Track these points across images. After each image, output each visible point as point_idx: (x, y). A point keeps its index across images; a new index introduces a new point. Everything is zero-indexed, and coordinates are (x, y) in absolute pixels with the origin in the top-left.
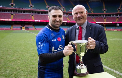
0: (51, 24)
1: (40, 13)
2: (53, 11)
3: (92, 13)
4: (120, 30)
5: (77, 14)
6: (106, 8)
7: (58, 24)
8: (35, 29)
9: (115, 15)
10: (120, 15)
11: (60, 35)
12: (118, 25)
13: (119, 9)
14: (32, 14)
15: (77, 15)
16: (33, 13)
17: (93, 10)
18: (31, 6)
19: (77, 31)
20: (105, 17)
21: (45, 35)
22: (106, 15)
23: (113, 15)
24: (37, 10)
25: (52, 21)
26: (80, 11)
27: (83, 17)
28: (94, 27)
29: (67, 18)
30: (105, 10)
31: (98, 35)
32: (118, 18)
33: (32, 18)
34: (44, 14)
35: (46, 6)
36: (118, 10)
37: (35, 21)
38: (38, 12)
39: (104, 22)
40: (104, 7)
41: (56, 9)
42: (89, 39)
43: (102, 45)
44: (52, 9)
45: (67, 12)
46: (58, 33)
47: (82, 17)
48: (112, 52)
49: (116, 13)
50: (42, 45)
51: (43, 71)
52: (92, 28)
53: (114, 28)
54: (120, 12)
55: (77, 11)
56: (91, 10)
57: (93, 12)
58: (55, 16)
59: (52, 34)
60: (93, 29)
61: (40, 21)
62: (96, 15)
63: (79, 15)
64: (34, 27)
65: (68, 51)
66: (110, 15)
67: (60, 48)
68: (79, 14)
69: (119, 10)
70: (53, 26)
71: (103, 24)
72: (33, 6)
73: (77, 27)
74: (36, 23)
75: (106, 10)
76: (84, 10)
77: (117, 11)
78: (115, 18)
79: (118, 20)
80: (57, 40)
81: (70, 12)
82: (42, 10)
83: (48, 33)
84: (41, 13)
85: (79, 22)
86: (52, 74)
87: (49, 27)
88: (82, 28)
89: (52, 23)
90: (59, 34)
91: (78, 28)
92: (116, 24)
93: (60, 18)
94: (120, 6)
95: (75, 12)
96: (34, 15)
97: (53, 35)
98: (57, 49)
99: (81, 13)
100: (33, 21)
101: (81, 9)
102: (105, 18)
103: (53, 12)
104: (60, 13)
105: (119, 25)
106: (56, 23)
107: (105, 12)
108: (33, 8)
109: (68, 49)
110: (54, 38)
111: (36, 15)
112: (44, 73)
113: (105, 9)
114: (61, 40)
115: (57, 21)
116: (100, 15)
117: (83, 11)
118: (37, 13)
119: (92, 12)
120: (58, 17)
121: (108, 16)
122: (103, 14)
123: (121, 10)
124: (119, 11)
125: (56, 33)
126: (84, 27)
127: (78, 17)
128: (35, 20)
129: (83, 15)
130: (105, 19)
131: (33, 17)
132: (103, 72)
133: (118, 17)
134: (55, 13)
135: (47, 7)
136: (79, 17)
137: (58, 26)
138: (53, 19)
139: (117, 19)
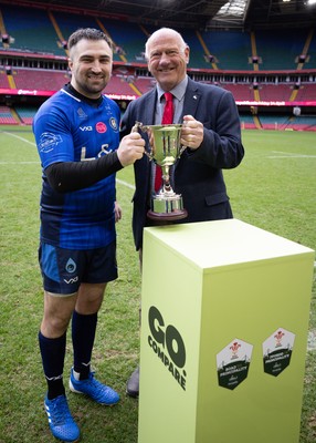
0: (77, 82)
1: (36, 66)
2: (83, 43)
3: (215, 68)
4: (305, 129)
5: (158, 54)
6: (259, 55)
7: (96, 83)
8: (18, 121)
9: (288, 80)
10: (305, 77)
11: (103, 117)
12: (297, 110)
13: (303, 57)
14: (8, 68)
15: (160, 58)
16: (10, 64)
17: (217, 61)
18: (6, 41)
19: (160, 106)
20: (255, 84)
21: (61, 111)
22: (261, 78)
23: (282, 77)
24: (26, 55)
25: (81, 73)
26: (166, 46)
27: (175, 66)
28: (205, 95)
29: (131, 85)
30: (255, 62)
31: (218, 115)
32: (297, 87)
33: (7, 82)
34: (51, 67)
35: (59, 40)
36: (297, 61)
37: (20, 92)
38: (29, 62)
39: (253, 100)
40: (254, 51)
41: (92, 38)
42: (188, 119)
43: (225, 141)
44: (81, 37)
45: (130, 64)
46: (96, 110)
47: (172, 66)
48: (273, 193)
49: (293, 71)
50: (55, 139)
51: (56, 219)
52: (200, 98)
53: (284, 120)
54: (303, 68)
55: (159, 47)
56: (211, 60)
57: (217, 64)
58: (88, 59)
59: (80, 111)
60: (204, 101)
61: (35, 93)
62: (229, 77)
63: (164, 59)
64: (15, 116)
65: (129, 148)
66: (271, 78)
67: (103, 154)
68: (164, 55)
69: (302, 61)
70: (84, 87)
71: (249, 106)
72: (12, 40)
73: (160, 94)
74: (22, 99)
75: (260, 61)
76: (179, 46)
77: (295, 66)
78: (287, 87)
79: (298, 94)
80: (94, 128)
81: (141, 65)
82: (44, 55)
83: (67, 107)
84: (41, 67)
85: (163, 79)
86: (82, 229)
87: (71, 90)
88: (173, 97)
89: (80, 81)
90: (100, 113)
91: (163, 97)
92: (292, 107)
93: (103, 66)
94: (306, 49)
95: (154, 50)
96: (15, 73)
97: (82, 115)
98: (96, 156)
99: (169, 52)
100: (14, 93)
101: (170, 40)
102: (256, 88)
103: (82, 47)
104: (102, 48)
105: (302, 113)
106: (91, 80)
107: (256, 66)
108: (12, 46)
109: (129, 144)
110: (85, 123)
111: (21, 71)
112: (59, 224)
113: (255, 58)
114: (105, 129)
115: (94, 73)
116: (240, 78)
117: (176, 46)
118: (26, 65)
119: (214, 66)
120: (97, 62)
121: (266, 83)
122: (250, 72)
123: (307, 61)
124: (301, 65)
125: (91, 111)
126: (180, 93)
127: (162, 65)
128: (18, 89)
129: (177, 58)
130: (256, 92)
131: (10, 78)
132: (231, 217)
133: (298, 84)
134: (89, 48)
135: (60, 46)
136: (165, 66)
137: (97, 87)
138: (84, 66)
139: (296, 92)
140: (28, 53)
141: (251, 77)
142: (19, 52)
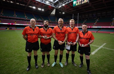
1: (21, 20)
14: (15, 20)
18: (15, 16)
35: (25, 16)
38: (19, 19)
45: (37, 20)
57: (51, 21)
64: (16, 28)
72: (16, 16)
111: (18, 21)
140: (19, 18)
141: (56, 23)
142: (17, 18)
